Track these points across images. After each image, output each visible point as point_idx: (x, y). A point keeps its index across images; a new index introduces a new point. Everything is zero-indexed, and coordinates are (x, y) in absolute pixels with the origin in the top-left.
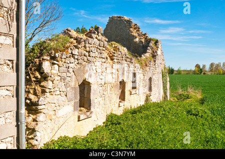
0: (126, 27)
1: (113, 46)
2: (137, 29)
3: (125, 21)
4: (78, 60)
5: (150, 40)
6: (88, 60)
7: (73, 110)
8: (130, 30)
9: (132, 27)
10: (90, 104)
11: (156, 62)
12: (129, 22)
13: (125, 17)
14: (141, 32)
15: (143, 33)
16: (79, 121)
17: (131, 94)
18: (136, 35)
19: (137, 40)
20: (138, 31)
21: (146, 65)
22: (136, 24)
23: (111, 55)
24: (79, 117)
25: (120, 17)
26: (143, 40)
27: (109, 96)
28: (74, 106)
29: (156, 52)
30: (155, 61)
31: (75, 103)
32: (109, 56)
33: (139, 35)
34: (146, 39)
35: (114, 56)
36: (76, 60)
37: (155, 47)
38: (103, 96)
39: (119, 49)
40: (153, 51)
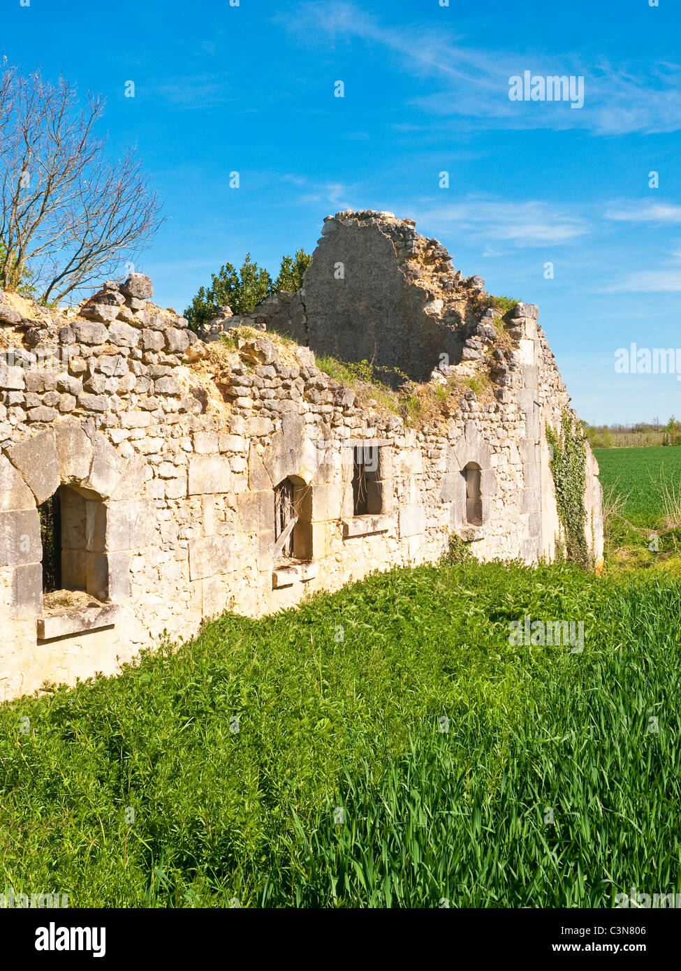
0: (390, 253)
1: (241, 343)
2: (438, 259)
3: (388, 229)
4: (26, 409)
5: (490, 303)
6: (79, 405)
7: (10, 599)
8: (407, 269)
9: (415, 256)
10: (107, 576)
11: (507, 396)
12: (403, 234)
13: (386, 214)
14: (453, 273)
15: (463, 278)
16: (41, 641)
17: (346, 537)
18: (434, 287)
19: (437, 307)
20: (443, 268)
21: (446, 414)
22: (433, 243)
23: (225, 380)
24: (40, 628)
25: (365, 216)
26: (461, 308)
27: (211, 547)
28: (15, 585)
29: (508, 355)
30: (499, 395)
31: (18, 572)
32: (220, 386)
33: (444, 287)
34: (472, 301)
35: (238, 384)
36: (19, 410)
37: (503, 336)
38: (179, 544)
39: (262, 355)
40: (495, 355)
